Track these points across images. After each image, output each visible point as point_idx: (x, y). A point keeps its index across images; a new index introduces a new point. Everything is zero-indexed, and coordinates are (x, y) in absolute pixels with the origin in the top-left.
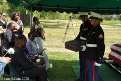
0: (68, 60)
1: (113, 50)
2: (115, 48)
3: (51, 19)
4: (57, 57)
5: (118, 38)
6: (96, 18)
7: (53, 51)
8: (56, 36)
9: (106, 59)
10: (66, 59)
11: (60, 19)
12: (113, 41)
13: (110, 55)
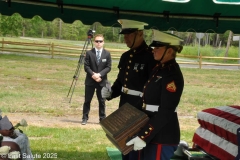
0: (85, 150)
1: (204, 124)
2: (210, 118)
3: (30, 35)
4: (53, 140)
5: (211, 91)
6: (167, 46)
7: (40, 125)
8: (47, 83)
9: (186, 148)
10: (79, 148)
11: (57, 37)
12: (201, 99)
13: (196, 138)
